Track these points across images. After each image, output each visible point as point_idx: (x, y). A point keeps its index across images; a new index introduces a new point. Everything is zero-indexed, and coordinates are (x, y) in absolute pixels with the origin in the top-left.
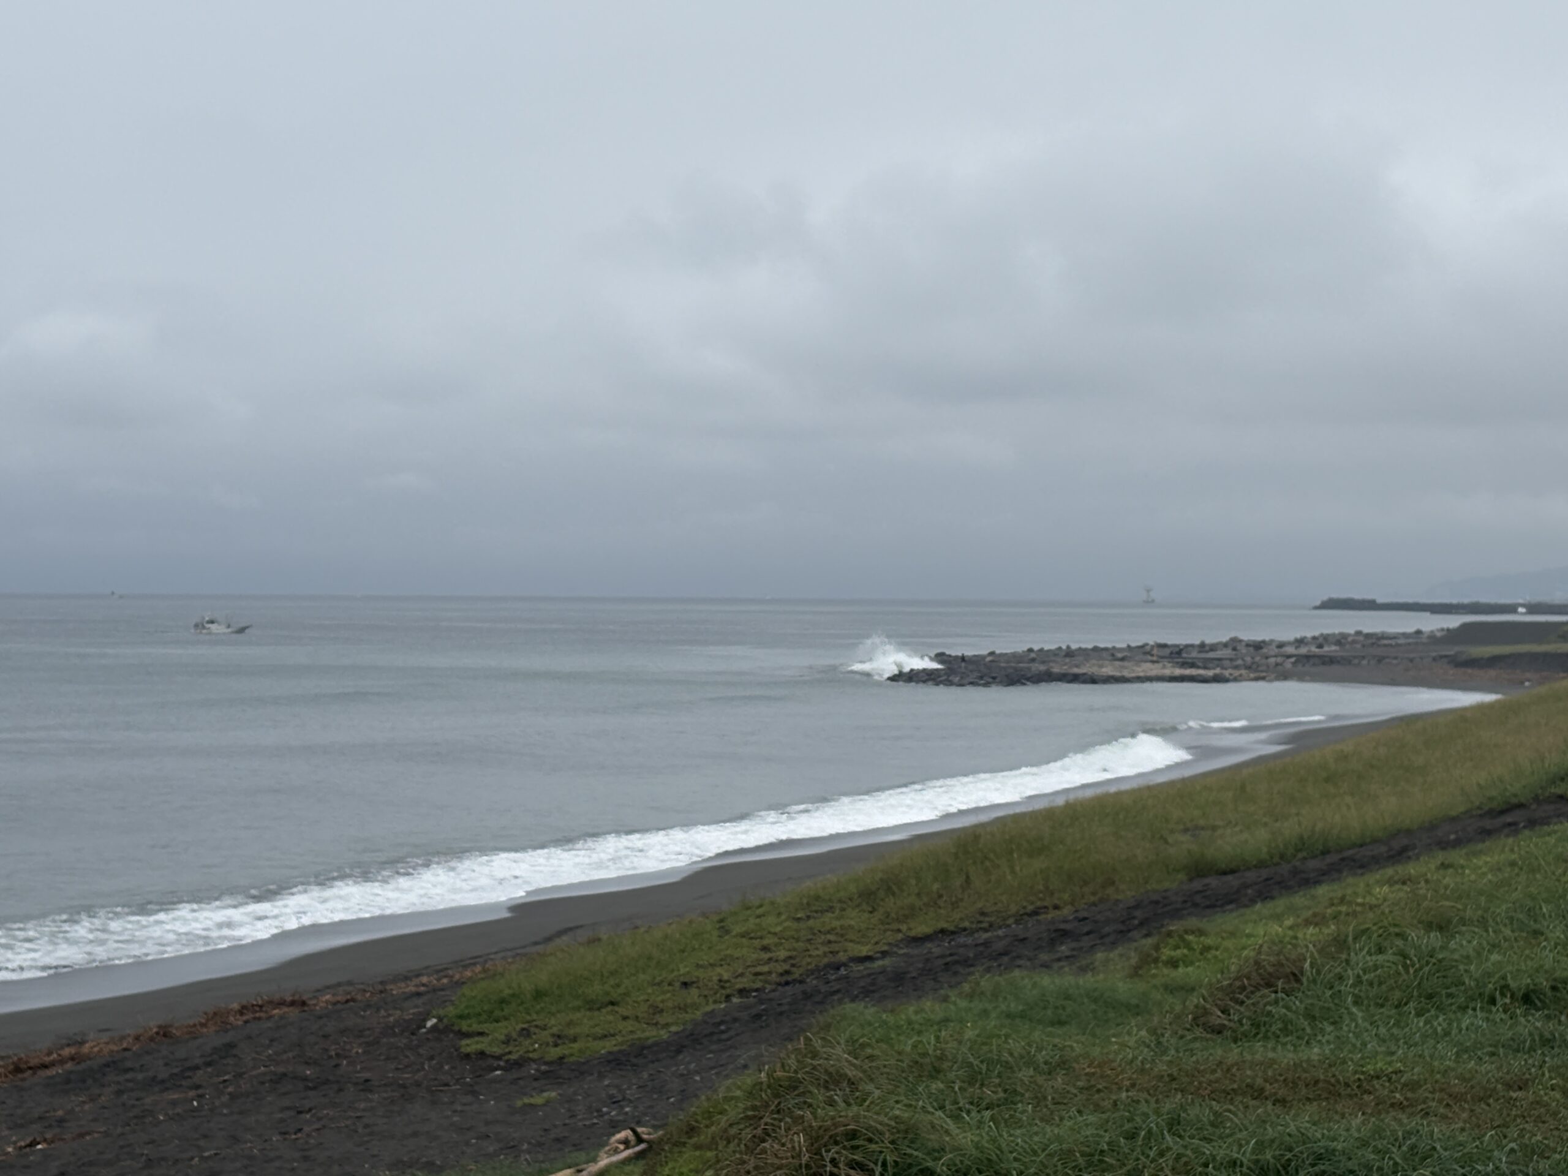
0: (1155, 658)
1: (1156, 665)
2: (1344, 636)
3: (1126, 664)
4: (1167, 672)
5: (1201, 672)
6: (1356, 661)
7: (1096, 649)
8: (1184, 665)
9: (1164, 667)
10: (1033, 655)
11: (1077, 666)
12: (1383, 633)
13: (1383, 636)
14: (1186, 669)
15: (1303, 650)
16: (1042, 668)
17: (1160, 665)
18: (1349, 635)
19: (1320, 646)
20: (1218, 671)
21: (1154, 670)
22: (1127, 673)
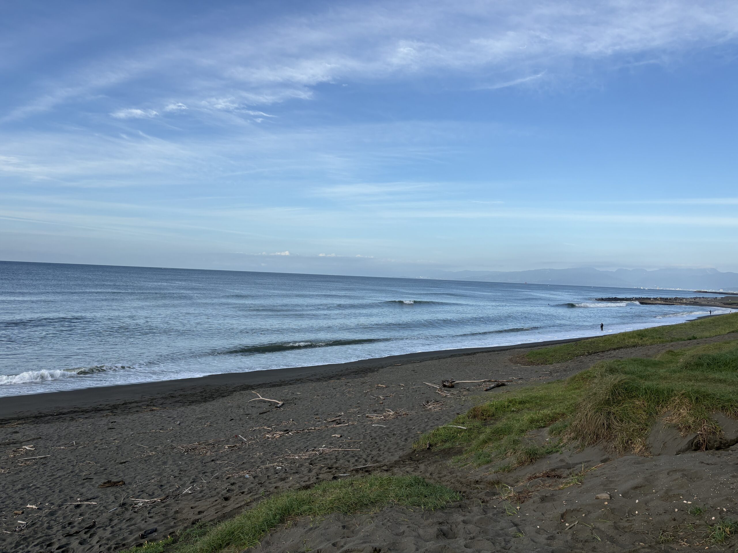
2: (700, 298)
4: (662, 303)
13: (708, 298)
14: (666, 302)
19: (695, 299)
22: (654, 303)
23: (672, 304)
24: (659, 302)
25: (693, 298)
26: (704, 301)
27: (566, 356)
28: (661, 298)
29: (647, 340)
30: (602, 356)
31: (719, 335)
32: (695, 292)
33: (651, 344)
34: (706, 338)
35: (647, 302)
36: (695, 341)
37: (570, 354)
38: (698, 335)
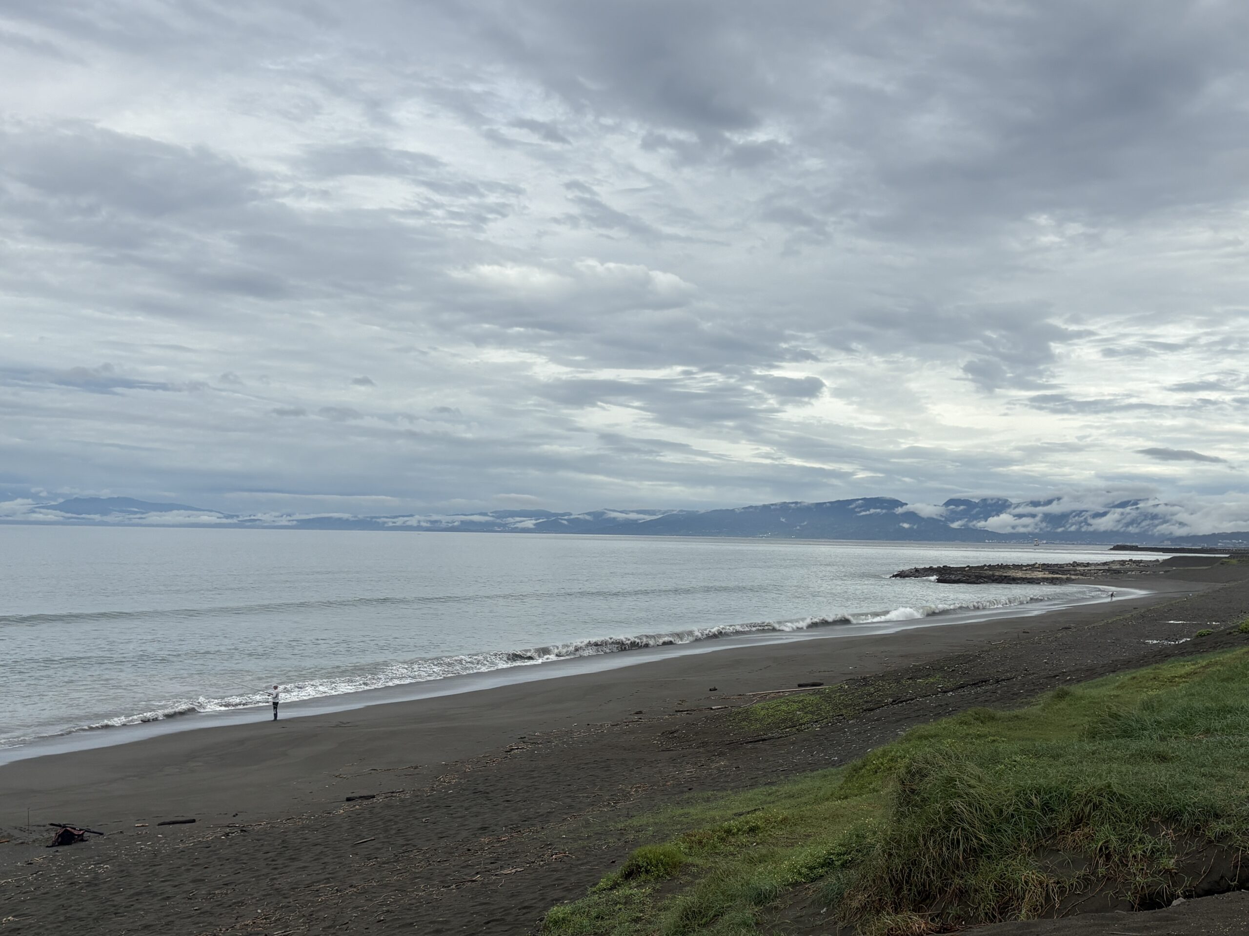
0: (1040, 570)
1: (1041, 573)
2: (1123, 562)
3: (1027, 572)
4: (1046, 576)
5: (1060, 576)
6: (1130, 573)
7: (1014, 565)
8: (1053, 573)
9: (1044, 574)
10: (986, 568)
11: (1006, 573)
12: (1141, 560)
13: (1141, 561)
15: (1106, 567)
16: (991, 573)
17: (1043, 573)
18: (1127, 561)
20: (1068, 576)
21: (1040, 575)
22: (1028, 576)
28: (1043, 565)
35: (1014, 575)
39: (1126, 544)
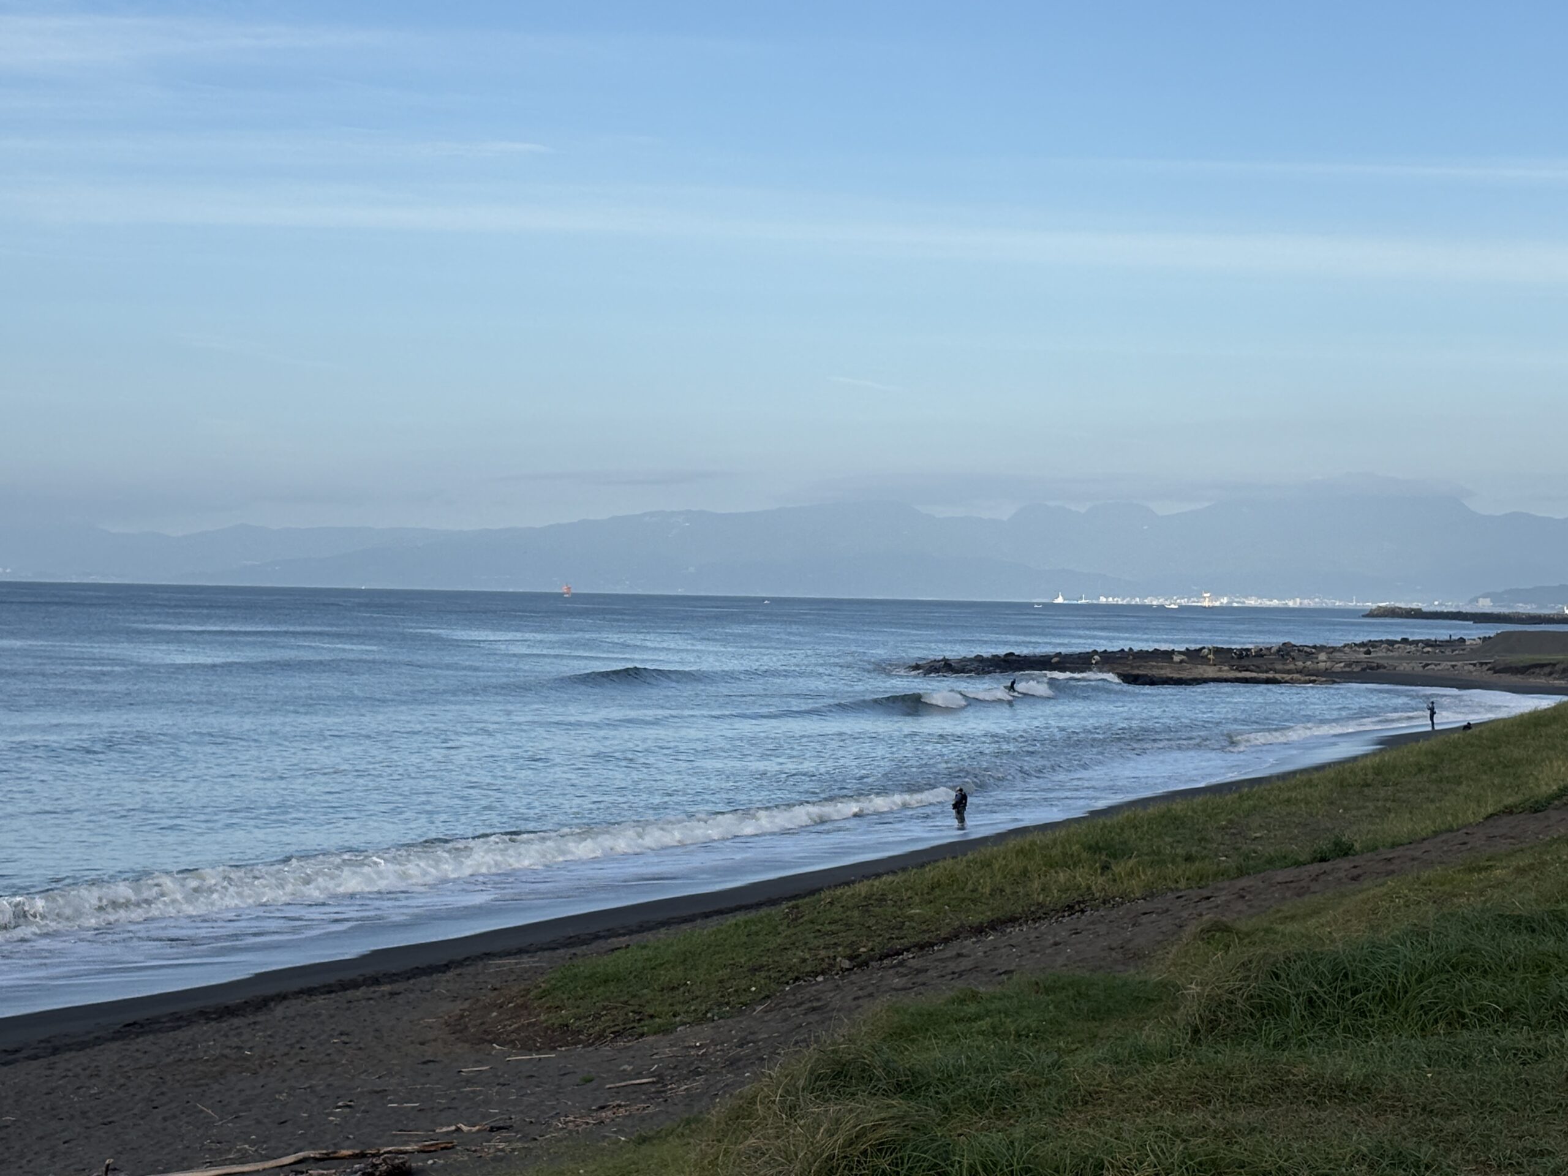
0: (1212, 661)
1: (1213, 668)
2: (1391, 643)
3: (1183, 666)
4: (1224, 675)
5: (1254, 675)
7: (1155, 652)
8: (1241, 668)
9: (1220, 670)
11: (1138, 668)
12: (1429, 640)
14: (1240, 671)
17: (1217, 668)
18: (1397, 642)
19: (1368, 652)
20: (1271, 675)
22: (1184, 675)
23: (1268, 681)
24: (1210, 672)
25: (1363, 645)
26: (1410, 657)
27: (743, 984)
28: (1217, 651)
29: (1131, 874)
30: (919, 971)
31: (1450, 830)
32: (1371, 614)
33: (1150, 894)
34: (1394, 846)
35: (1155, 672)
36: (1344, 864)
37: (760, 968)
38: (1356, 834)
39: (1398, 605)
